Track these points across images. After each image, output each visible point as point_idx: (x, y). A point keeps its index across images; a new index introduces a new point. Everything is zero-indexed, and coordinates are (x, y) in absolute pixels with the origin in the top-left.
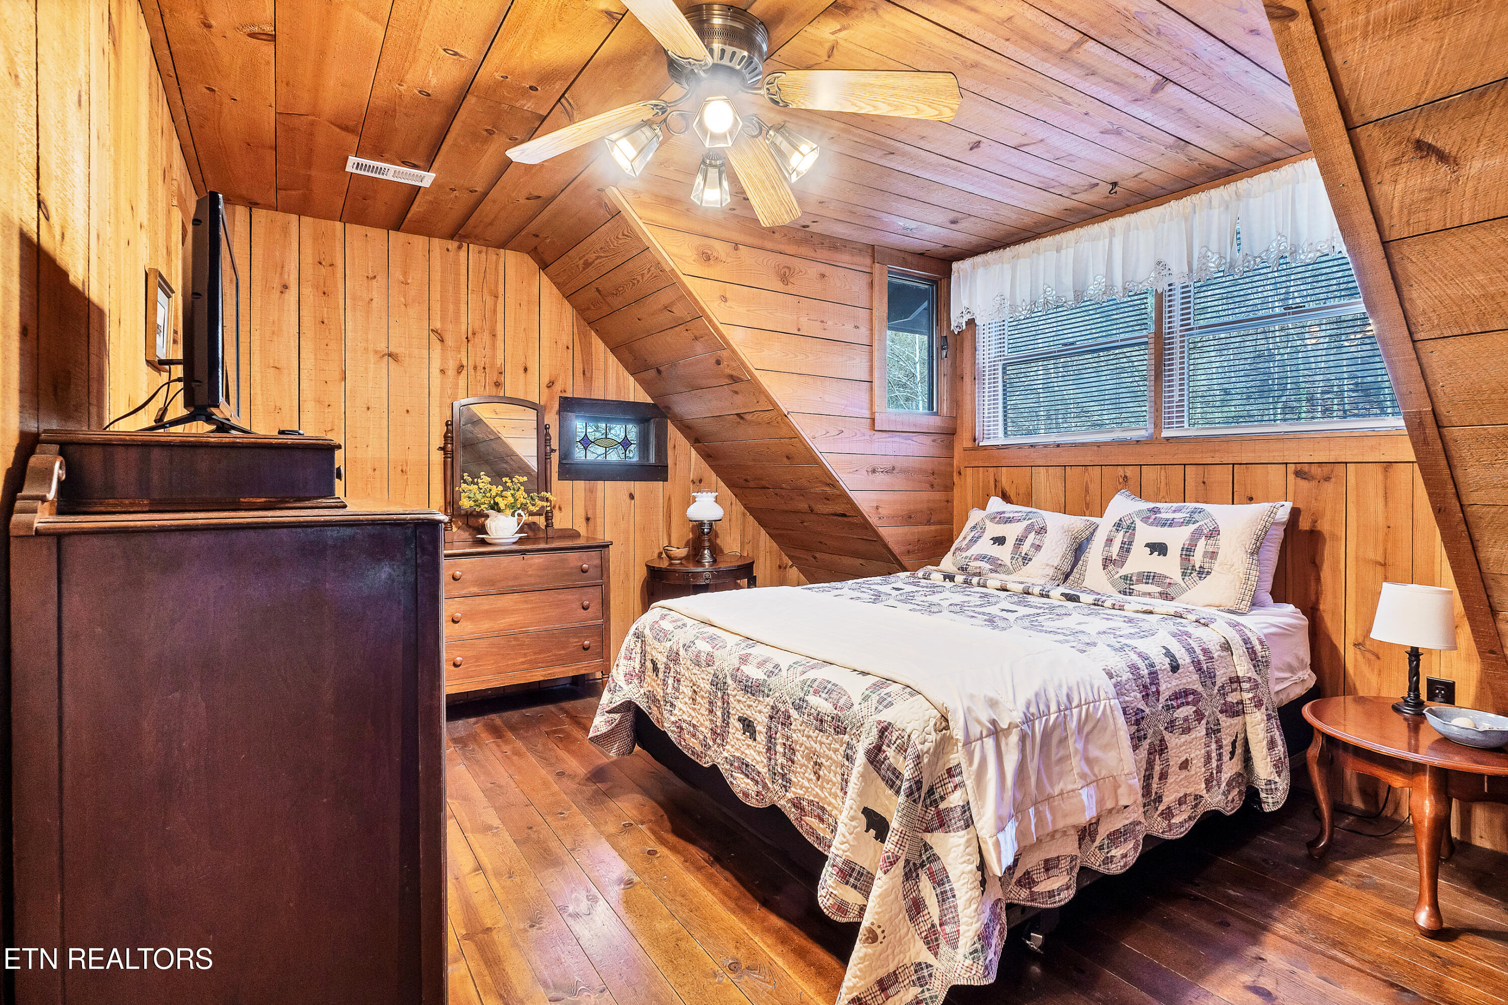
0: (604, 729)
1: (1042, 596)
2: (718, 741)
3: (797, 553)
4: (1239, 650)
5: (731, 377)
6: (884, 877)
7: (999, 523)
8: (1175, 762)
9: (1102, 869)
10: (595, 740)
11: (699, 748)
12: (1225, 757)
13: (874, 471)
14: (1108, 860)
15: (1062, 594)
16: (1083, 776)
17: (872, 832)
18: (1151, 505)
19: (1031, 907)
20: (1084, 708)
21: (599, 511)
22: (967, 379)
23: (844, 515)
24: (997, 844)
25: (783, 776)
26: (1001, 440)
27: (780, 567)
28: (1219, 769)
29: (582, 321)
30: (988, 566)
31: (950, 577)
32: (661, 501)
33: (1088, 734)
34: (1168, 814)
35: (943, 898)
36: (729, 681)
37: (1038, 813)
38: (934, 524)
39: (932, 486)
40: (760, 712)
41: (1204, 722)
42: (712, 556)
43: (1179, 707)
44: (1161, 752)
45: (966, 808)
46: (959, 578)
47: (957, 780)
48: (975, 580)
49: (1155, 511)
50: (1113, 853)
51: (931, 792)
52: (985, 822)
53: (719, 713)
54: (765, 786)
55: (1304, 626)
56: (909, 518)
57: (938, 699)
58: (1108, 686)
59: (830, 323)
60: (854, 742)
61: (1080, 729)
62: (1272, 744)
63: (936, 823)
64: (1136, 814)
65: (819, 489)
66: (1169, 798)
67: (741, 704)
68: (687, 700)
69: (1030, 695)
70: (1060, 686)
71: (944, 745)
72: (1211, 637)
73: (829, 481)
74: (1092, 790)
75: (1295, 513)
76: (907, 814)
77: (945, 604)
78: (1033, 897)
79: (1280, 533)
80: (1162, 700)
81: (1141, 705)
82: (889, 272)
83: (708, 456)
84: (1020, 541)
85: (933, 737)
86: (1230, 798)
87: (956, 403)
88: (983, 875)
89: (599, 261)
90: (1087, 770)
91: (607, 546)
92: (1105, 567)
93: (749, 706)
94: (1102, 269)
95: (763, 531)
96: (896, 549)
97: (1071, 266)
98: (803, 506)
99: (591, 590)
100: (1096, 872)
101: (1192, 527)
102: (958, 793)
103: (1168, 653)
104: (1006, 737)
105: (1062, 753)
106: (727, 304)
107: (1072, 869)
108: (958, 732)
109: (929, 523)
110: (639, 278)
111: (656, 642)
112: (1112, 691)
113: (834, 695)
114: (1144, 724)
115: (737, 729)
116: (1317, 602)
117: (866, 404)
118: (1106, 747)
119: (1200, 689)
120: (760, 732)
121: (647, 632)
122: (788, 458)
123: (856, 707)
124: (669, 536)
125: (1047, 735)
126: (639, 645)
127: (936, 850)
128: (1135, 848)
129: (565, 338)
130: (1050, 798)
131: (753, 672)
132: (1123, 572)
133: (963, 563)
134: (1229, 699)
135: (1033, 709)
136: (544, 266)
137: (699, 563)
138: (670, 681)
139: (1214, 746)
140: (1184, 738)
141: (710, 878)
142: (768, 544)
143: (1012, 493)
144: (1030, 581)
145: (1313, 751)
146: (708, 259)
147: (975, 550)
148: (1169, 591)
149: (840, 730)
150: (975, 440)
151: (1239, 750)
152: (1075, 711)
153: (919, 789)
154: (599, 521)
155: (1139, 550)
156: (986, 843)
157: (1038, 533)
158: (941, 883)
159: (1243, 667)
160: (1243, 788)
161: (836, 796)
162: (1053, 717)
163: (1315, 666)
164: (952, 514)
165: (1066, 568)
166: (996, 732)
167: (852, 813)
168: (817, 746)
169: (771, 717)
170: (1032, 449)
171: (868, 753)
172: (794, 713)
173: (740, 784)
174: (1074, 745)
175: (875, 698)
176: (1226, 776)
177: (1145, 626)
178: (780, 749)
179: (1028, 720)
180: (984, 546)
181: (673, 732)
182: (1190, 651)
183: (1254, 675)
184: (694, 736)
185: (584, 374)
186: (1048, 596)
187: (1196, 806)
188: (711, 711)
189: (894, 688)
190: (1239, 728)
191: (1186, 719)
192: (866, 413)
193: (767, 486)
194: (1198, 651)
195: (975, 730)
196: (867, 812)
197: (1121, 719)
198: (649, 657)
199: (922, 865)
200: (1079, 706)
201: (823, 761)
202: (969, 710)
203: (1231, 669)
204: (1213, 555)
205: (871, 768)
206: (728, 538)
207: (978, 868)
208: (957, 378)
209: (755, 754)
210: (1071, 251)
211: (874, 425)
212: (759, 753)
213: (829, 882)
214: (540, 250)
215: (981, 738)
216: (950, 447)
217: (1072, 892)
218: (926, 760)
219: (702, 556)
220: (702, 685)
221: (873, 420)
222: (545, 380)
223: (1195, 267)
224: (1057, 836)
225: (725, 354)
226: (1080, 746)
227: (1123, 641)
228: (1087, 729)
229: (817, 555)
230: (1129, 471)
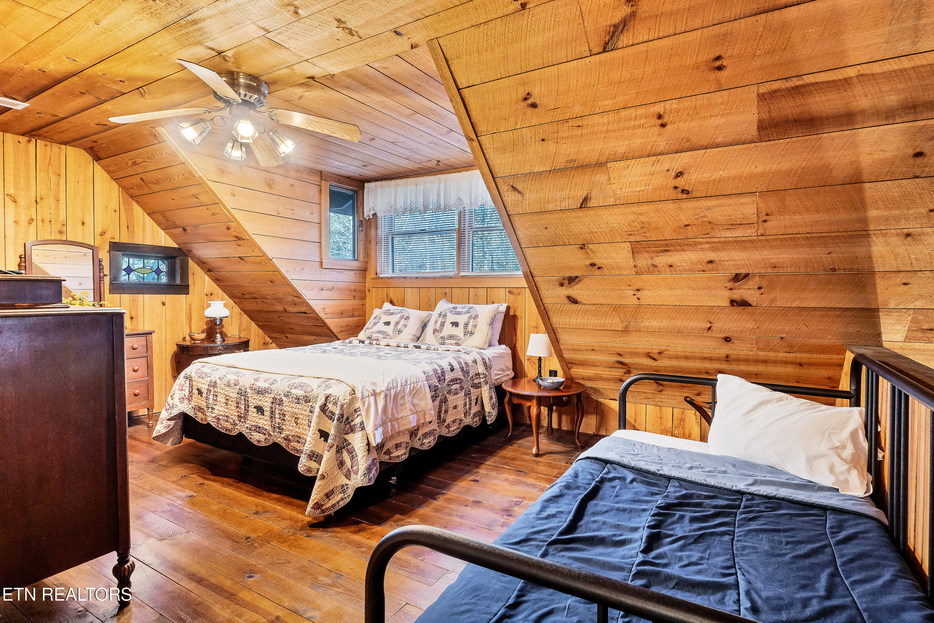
0: (163, 431)
1: (405, 347)
2: (242, 420)
3: (275, 335)
4: (480, 362)
5: (237, 237)
6: (328, 453)
7: (387, 315)
8: (451, 406)
9: (420, 448)
10: (157, 438)
11: (230, 427)
12: (473, 404)
13: (322, 290)
14: (422, 444)
15: (414, 346)
16: (411, 410)
17: (323, 439)
18: (454, 305)
19: (389, 462)
20: (412, 385)
21: (140, 313)
22: (373, 243)
23: (305, 313)
24: (374, 435)
25: (279, 428)
26: (390, 274)
27: (264, 344)
28: (470, 409)
29: (126, 195)
30: (382, 336)
31: (363, 342)
32: (184, 307)
33: (414, 395)
34: (448, 427)
35: (352, 458)
36: (248, 390)
37: (392, 425)
38: (356, 316)
39: (354, 297)
40: (266, 402)
41: (464, 390)
42: (222, 338)
43: (453, 385)
44: (445, 402)
45: (362, 423)
46: (367, 342)
47: (358, 413)
48: (374, 342)
49: (455, 308)
50: (424, 441)
51: (348, 419)
52: (369, 428)
53: (243, 407)
54: (270, 435)
55: (509, 354)
56: (342, 314)
57: (351, 383)
58: (424, 377)
59: (296, 211)
60: (314, 404)
61: (410, 392)
62: (491, 398)
63: (350, 431)
64: (434, 426)
65: (290, 299)
66: (449, 420)
67: (254, 400)
68: (222, 404)
69: (390, 380)
70: (403, 377)
71: (353, 401)
72: (469, 359)
73: (296, 295)
74: (415, 415)
75: (508, 308)
76: (337, 428)
77: (359, 353)
78: (391, 458)
79: (502, 317)
80: (446, 382)
81: (437, 384)
82: (330, 185)
83: (217, 280)
84: (397, 323)
85: (349, 397)
86: (475, 420)
87: (367, 255)
88: (369, 447)
89: (145, 163)
90: (413, 408)
91: (151, 333)
92: (434, 333)
93: (260, 400)
94: (435, 197)
95: (253, 324)
96: (335, 330)
97: (422, 194)
98: (280, 308)
99: (140, 360)
100: (418, 449)
101: (469, 315)
102: (359, 418)
103: (450, 364)
104: (379, 396)
105: (402, 402)
106: (235, 198)
107: (407, 447)
108: (358, 395)
109: (353, 316)
110: (176, 177)
111: (201, 380)
112: (424, 379)
113: (304, 388)
114: (438, 392)
115: (253, 412)
116: (516, 344)
117: (318, 254)
118: (421, 400)
119: (463, 378)
120: (266, 411)
121: (193, 375)
122: (271, 282)
123: (315, 391)
124: (190, 327)
125: (396, 395)
126: (188, 382)
127: (349, 441)
128: (434, 440)
129: (114, 204)
130: (397, 419)
131: (262, 384)
132: (441, 335)
133: (369, 335)
134: (475, 382)
135: (391, 385)
136: (97, 158)
137: (213, 342)
138: (211, 397)
139: (468, 400)
140: (455, 397)
141: (238, 488)
142: (256, 331)
143: (394, 300)
144: (400, 341)
145: (506, 400)
146: (223, 172)
147: (376, 328)
148: (459, 342)
149: (307, 400)
150: (377, 274)
151: (479, 402)
152: (409, 386)
153: (342, 417)
154: (140, 319)
155: (448, 325)
156: (369, 435)
157: (406, 319)
158: (352, 453)
159: (481, 369)
160: (481, 417)
161: (306, 430)
162: (399, 388)
163: (514, 369)
164: (365, 312)
165: (418, 334)
166: (375, 394)
167: (314, 431)
168: (297, 411)
169: (272, 403)
170: (405, 279)
171: (321, 407)
172: (284, 399)
173: (256, 438)
174: (408, 399)
175: (323, 386)
176: (473, 412)
177: (443, 355)
178: (277, 416)
179: (388, 389)
180: (380, 326)
181: (213, 422)
182: (460, 363)
183: (486, 372)
184: (227, 421)
185: (128, 227)
186: (407, 347)
187: (460, 423)
188: (237, 407)
189: (331, 381)
190: (479, 392)
191: (456, 389)
192: (318, 259)
193: (257, 297)
194: (463, 363)
195: (366, 394)
196: (320, 431)
197: (427, 389)
198: (195, 388)
199: (344, 447)
200: (410, 384)
201: (299, 416)
202: (364, 386)
203: (477, 370)
204: (475, 326)
205: (322, 413)
206: (230, 328)
207: (367, 445)
208: (368, 241)
209: (264, 422)
210: (422, 186)
211: (322, 265)
212: (266, 420)
213: (303, 461)
214: (95, 149)
215: (369, 396)
216: (364, 277)
217: (407, 456)
218: (345, 406)
219: (215, 338)
220: (232, 395)
221: (322, 263)
222: (99, 230)
223: (473, 202)
224: (400, 434)
225: (233, 224)
226: (410, 399)
227: (433, 360)
228: (413, 393)
229: (288, 335)
230: (447, 291)
